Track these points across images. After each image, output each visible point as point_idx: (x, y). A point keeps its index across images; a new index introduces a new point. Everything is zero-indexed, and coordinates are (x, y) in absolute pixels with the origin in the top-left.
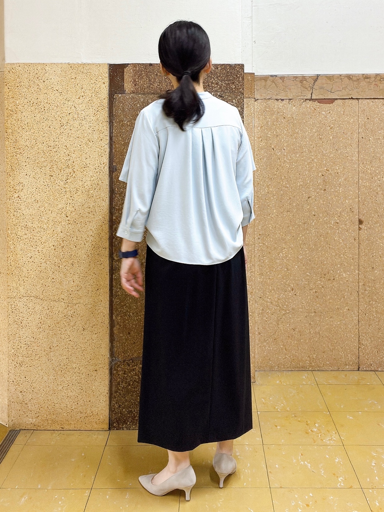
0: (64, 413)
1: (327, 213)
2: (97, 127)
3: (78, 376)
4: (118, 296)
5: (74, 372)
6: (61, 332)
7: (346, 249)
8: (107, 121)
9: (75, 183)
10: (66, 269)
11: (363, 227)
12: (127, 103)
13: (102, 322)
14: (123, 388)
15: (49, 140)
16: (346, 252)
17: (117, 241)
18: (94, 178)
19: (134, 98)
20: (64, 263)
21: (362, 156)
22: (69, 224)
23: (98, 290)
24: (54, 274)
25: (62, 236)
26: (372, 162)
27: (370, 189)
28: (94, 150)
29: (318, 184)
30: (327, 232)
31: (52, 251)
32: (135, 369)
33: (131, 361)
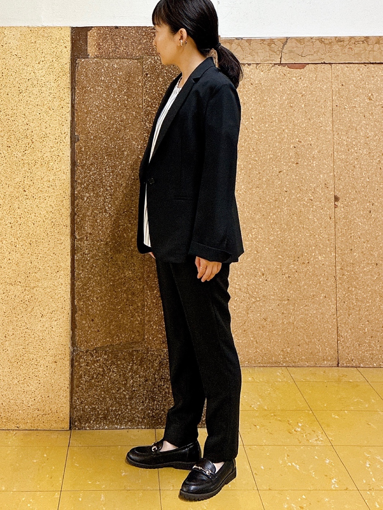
0: (20, 410)
1: (300, 189)
2: (58, 94)
3: (35, 368)
4: (80, 279)
5: (31, 364)
6: (17, 319)
7: (321, 229)
8: (69, 88)
9: (34, 154)
10: (23, 249)
11: (340, 204)
12: (90, 68)
13: (62, 308)
14: (85, 382)
15: (7, 108)
16: (321, 232)
17: (79, 217)
18: (54, 149)
19: (97, 62)
20: (21, 243)
21: (336, 126)
22: (27, 199)
23: (58, 272)
24: (10, 254)
25: (20, 213)
26: (349, 132)
27: (347, 162)
28: (54, 119)
29: (289, 157)
30: (300, 210)
31: (8, 229)
32: (99, 360)
33: (95, 352)
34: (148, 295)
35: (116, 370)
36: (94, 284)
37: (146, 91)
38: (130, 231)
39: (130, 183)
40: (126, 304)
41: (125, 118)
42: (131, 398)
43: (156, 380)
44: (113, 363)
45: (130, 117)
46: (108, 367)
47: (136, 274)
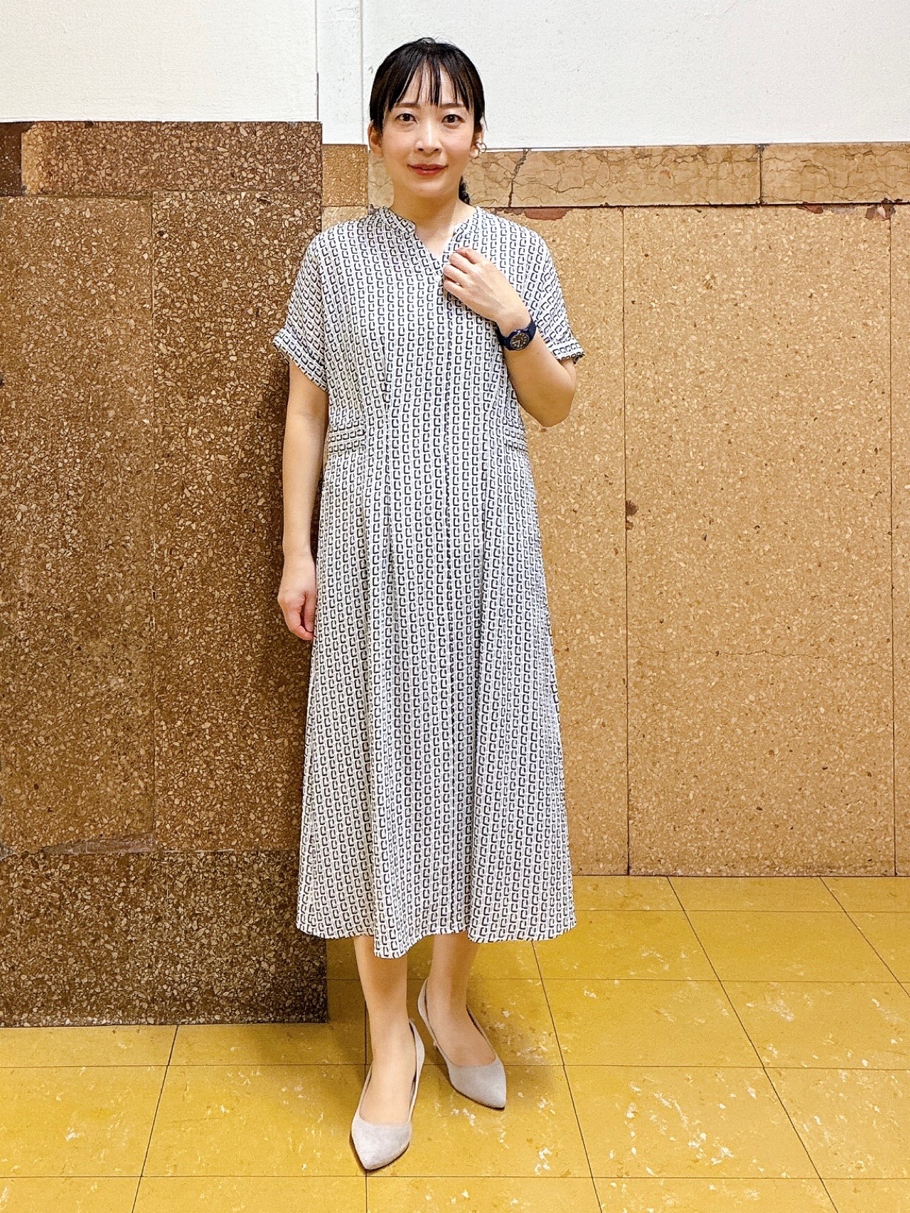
4: (7, 696)
7: (596, 576)
11: (638, 520)
12: (28, 219)
14: (21, 923)
19: (45, 205)
26: (658, 361)
27: (654, 428)
32: (52, 874)
33: (42, 856)
34: (163, 731)
35: (89, 898)
36: (39, 706)
37: (160, 272)
38: (120, 588)
39: (121, 480)
40: (113, 752)
41: (109, 333)
42: (123, 959)
43: (179, 918)
44: (82, 882)
45: (123, 332)
46: (71, 890)
47: (134, 685)
